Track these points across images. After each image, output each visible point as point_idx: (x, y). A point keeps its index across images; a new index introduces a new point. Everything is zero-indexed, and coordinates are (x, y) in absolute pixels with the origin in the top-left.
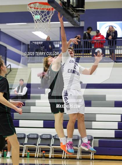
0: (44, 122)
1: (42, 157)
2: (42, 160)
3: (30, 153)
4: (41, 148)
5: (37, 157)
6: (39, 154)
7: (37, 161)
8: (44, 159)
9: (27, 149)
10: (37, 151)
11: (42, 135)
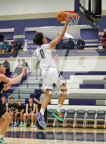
0: (69, 100)
1: (68, 127)
2: (67, 129)
3: (59, 124)
4: (67, 120)
5: (64, 126)
6: (66, 124)
7: (64, 129)
8: (70, 128)
9: (57, 121)
10: (64, 123)
11: (68, 110)
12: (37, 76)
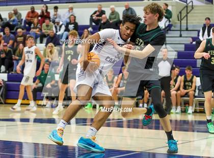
12: (181, 30)
